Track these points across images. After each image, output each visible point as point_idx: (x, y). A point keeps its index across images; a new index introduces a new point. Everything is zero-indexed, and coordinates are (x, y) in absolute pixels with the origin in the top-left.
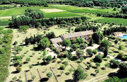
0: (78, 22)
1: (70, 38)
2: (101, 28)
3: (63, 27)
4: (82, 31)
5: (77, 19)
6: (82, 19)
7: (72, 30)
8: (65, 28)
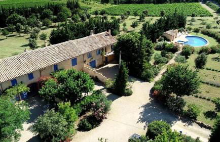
0: (61, 15)
1: (30, 76)
2: (124, 25)
3: (14, 33)
4: (77, 36)
5: (56, 9)
6: (71, 9)
7: (43, 37)
8: (22, 35)
